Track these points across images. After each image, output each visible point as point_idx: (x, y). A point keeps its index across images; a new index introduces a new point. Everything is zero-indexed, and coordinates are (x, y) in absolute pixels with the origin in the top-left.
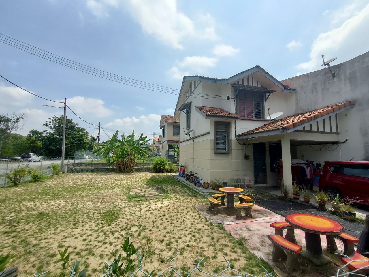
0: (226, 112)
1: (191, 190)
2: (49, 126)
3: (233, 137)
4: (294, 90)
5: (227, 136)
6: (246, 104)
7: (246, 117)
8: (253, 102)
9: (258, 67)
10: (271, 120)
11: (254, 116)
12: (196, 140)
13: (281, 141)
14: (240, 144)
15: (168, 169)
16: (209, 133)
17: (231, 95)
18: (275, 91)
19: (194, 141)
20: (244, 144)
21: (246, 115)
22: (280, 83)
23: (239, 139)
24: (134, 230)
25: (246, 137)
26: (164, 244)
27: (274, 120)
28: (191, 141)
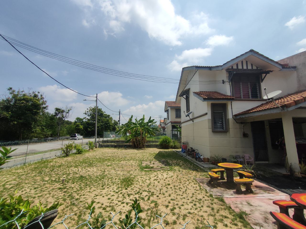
0: (222, 95)
1: (192, 165)
2: (87, 114)
3: (230, 116)
4: (295, 67)
5: (224, 116)
6: (241, 86)
7: (242, 98)
8: (249, 84)
9: (252, 51)
10: (269, 99)
11: (250, 96)
12: (195, 121)
13: (281, 119)
14: (237, 123)
15: (172, 145)
16: (206, 114)
17: (226, 79)
18: (272, 71)
19: (193, 121)
20: (242, 123)
21: (242, 96)
22: (277, 63)
23: (236, 118)
24: (145, 195)
25: (244, 116)
26: (168, 209)
27: (272, 98)
28: (191, 122)
